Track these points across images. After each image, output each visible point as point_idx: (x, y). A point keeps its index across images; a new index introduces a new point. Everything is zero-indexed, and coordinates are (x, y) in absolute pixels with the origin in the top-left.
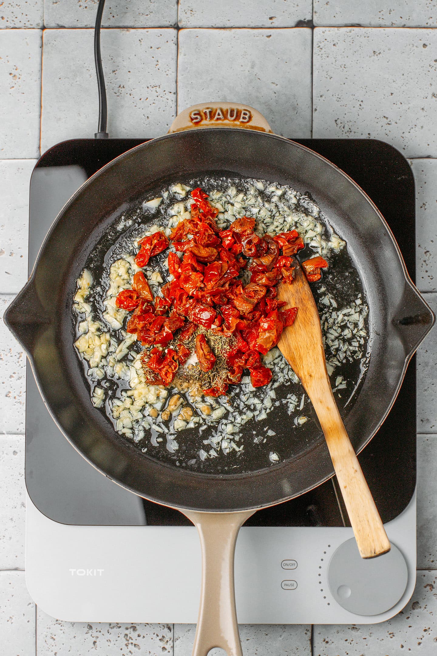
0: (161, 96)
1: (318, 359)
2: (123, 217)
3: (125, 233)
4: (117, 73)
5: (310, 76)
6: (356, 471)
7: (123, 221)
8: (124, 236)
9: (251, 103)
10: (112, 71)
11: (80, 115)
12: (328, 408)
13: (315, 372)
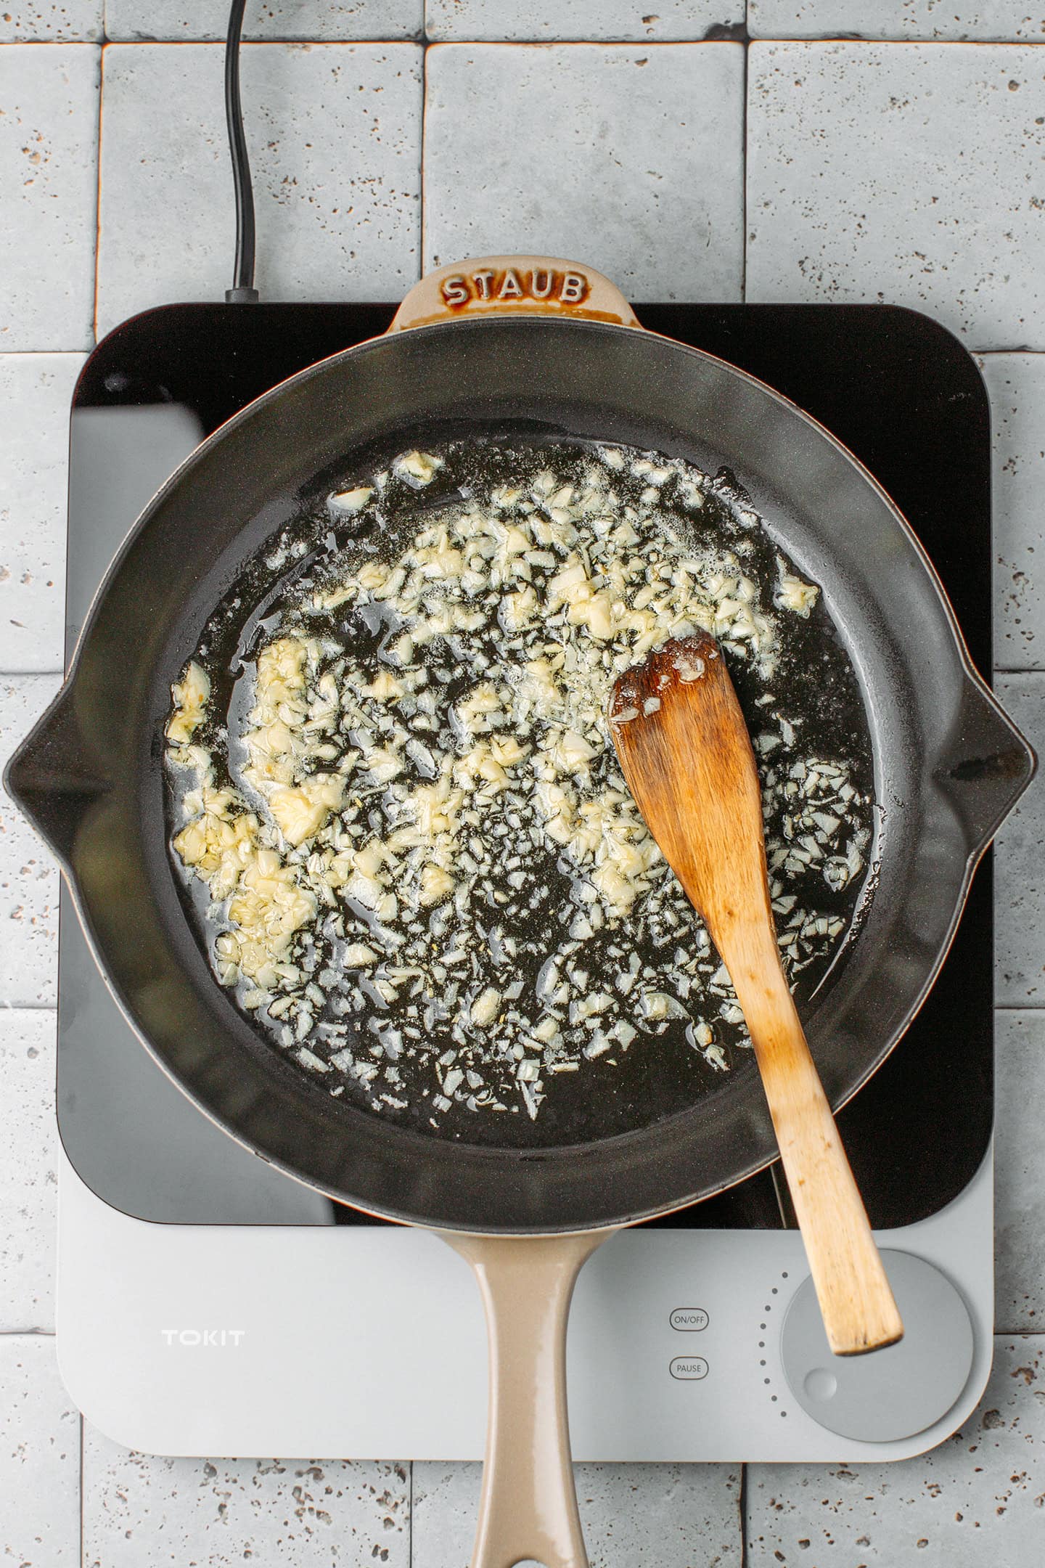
0: (383, 202)
1: (750, 875)
2: (284, 537)
3: (291, 573)
4: (279, 150)
5: (739, 156)
6: (829, 1145)
7: (283, 546)
8: (288, 580)
9: (600, 219)
10: (266, 143)
11: (190, 248)
12: (768, 993)
13: (741, 905)
